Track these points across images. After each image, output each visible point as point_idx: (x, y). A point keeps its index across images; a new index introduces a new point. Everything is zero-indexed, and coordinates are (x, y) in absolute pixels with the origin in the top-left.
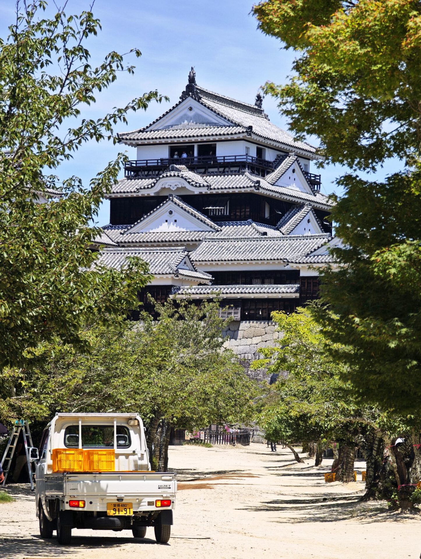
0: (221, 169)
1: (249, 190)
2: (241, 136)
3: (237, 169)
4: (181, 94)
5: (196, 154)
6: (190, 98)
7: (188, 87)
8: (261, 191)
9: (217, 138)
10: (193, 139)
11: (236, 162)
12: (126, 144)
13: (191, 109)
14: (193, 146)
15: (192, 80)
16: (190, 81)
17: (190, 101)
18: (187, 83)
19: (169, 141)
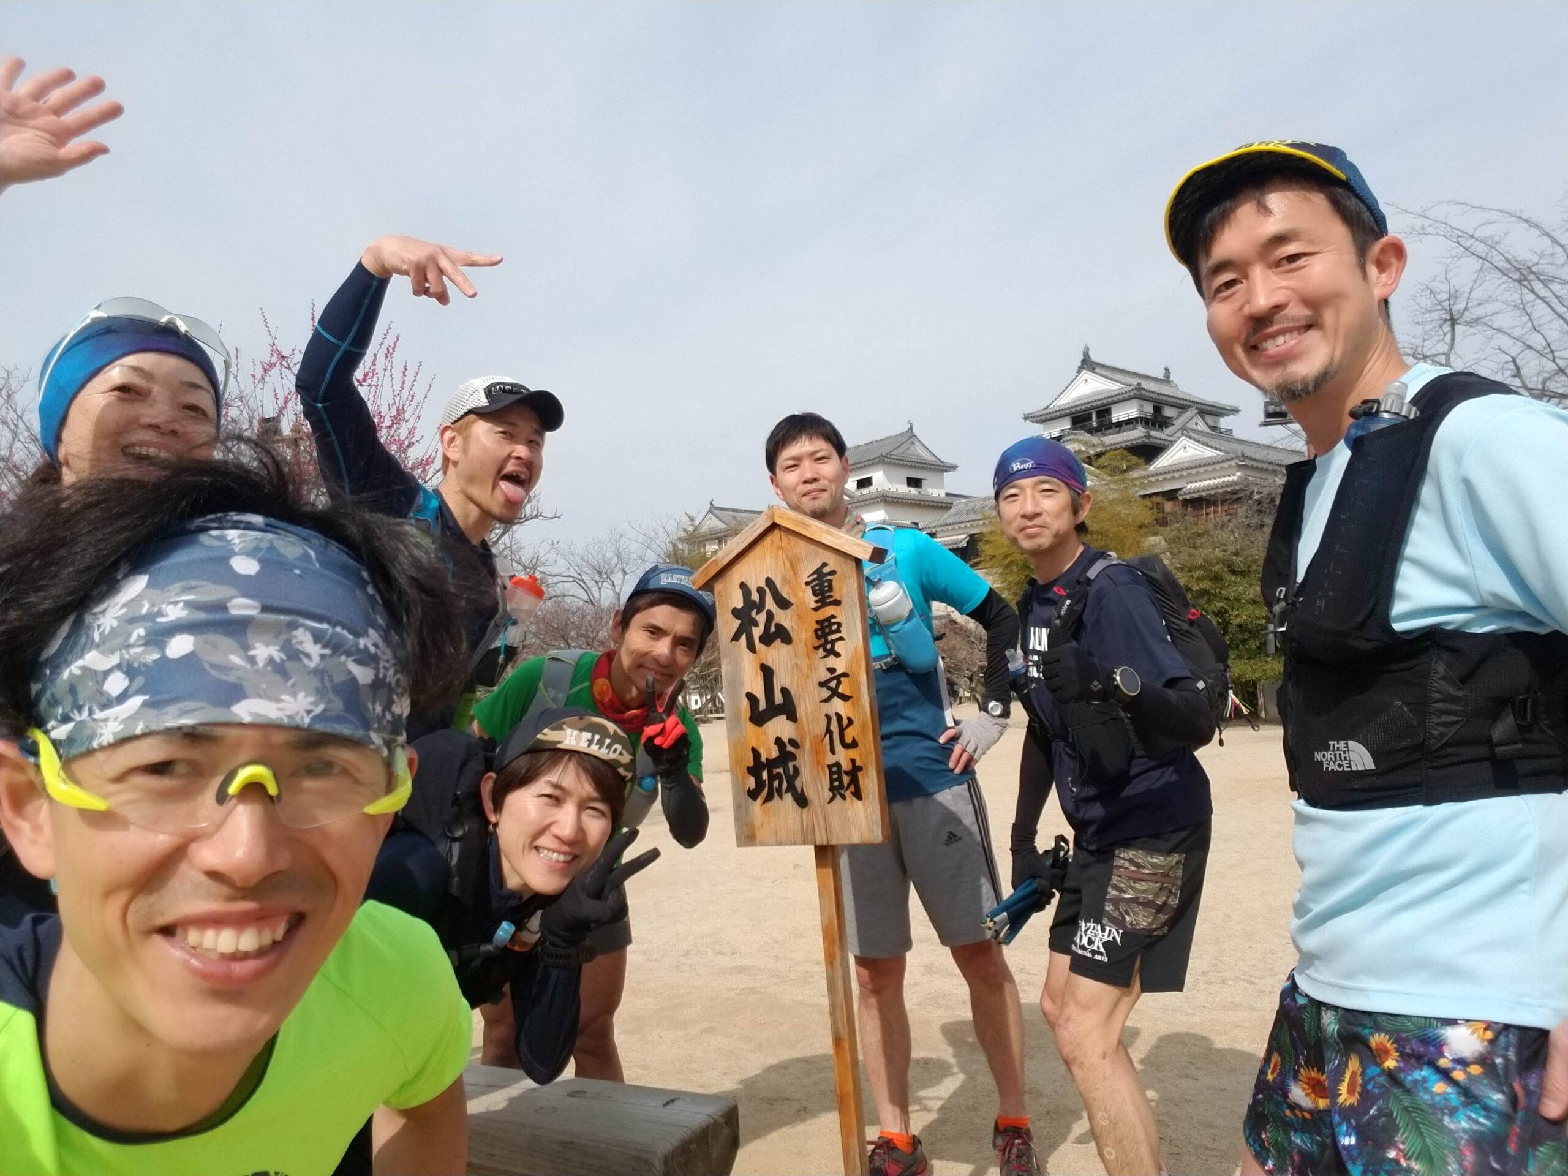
0: (1117, 429)
1: (1140, 441)
2: (1131, 394)
3: (1131, 426)
4: (1077, 369)
5: (1094, 417)
6: (1085, 370)
7: (1083, 360)
8: (1152, 440)
9: (1110, 400)
10: (1089, 406)
11: (1129, 419)
12: (1033, 422)
13: (1086, 381)
14: (1091, 414)
15: (1086, 354)
16: (1084, 355)
17: (1086, 374)
18: (1082, 358)
19: (1068, 411)
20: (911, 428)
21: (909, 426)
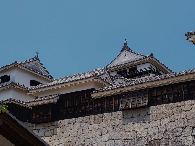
4: (121, 50)
5: (128, 71)
6: (125, 51)
7: (124, 47)
9: (137, 62)
10: (126, 65)
11: (146, 71)
13: (125, 55)
15: (126, 44)
19: (116, 68)
20: (37, 56)
21: (36, 55)
